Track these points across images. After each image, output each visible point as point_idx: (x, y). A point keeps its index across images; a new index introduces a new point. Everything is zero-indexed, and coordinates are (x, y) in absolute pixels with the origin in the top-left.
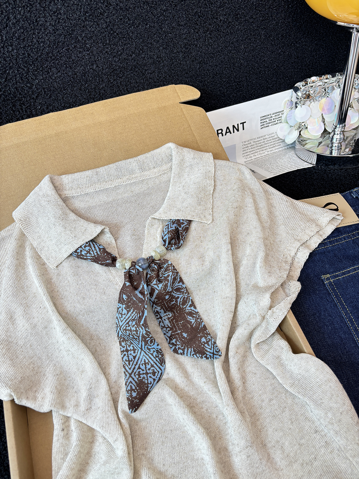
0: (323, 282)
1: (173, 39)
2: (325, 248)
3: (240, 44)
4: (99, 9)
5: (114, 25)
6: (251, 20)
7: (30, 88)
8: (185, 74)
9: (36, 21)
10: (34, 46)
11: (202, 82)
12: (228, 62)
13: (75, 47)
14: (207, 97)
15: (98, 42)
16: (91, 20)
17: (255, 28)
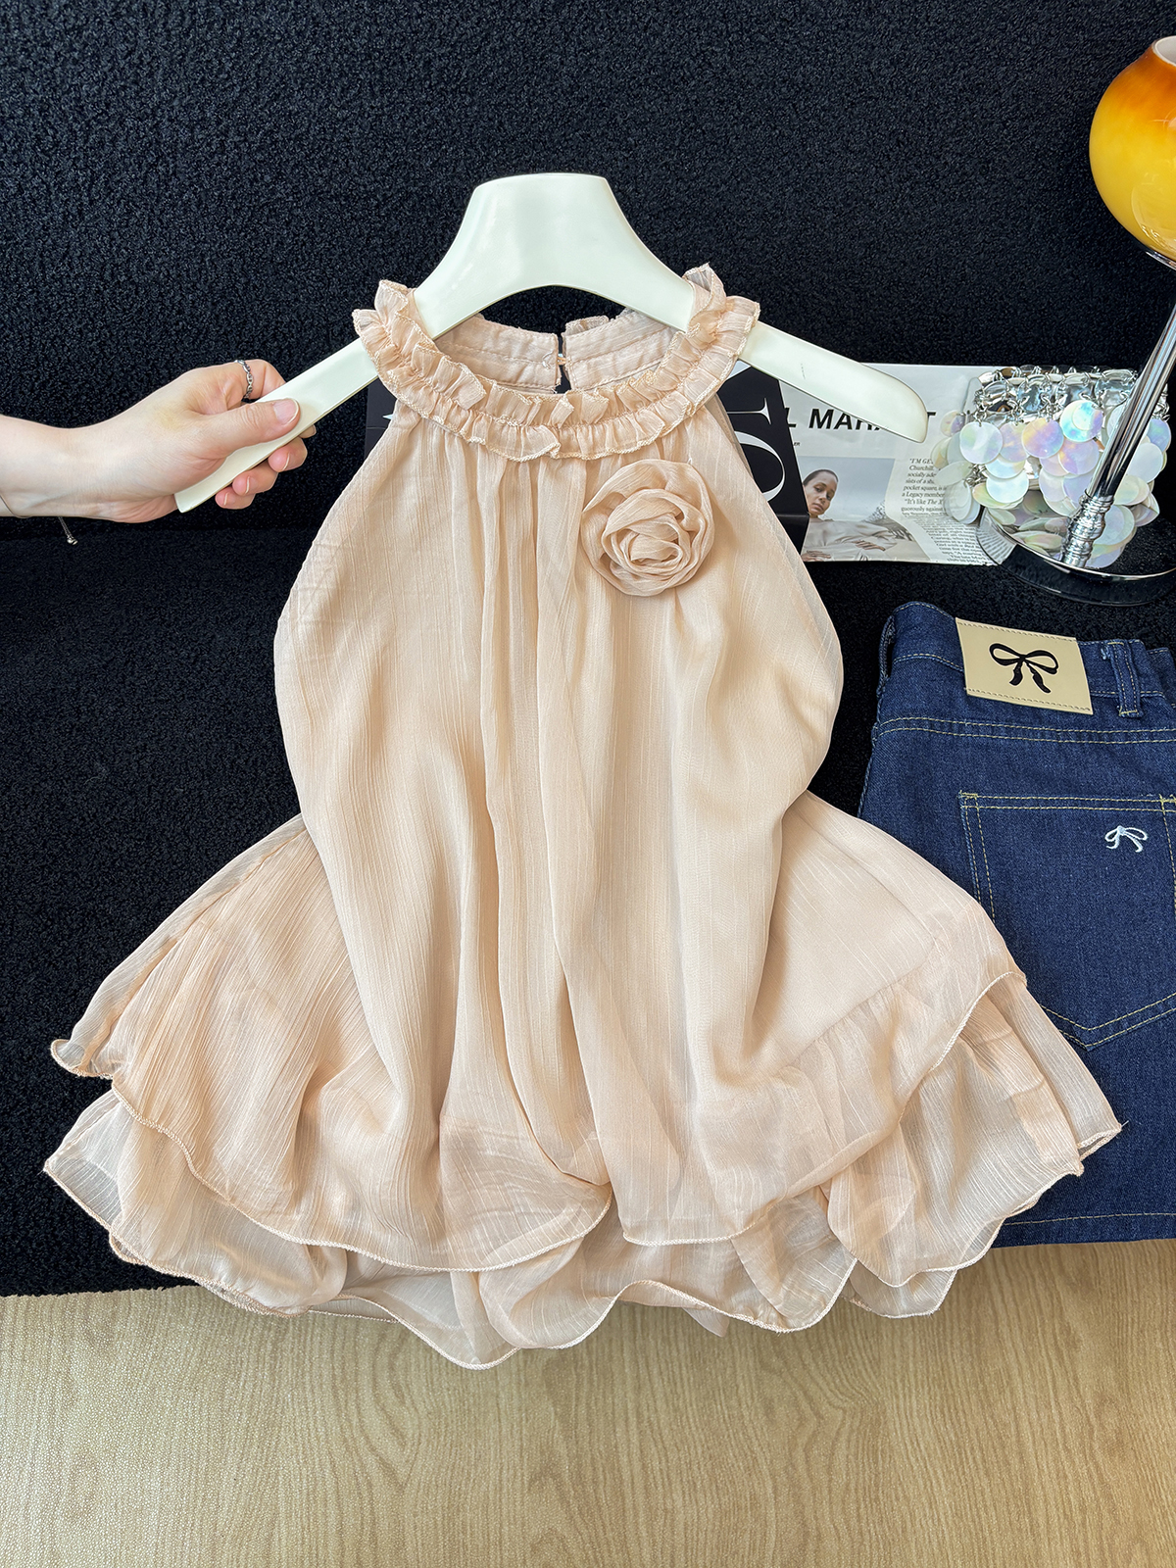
0: (959, 804)
1: (822, 176)
2: (993, 739)
3: (974, 229)
4: (682, 68)
5: (702, 111)
6: (1020, 182)
9: (541, 59)
10: (517, 108)
11: (859, 290)
12: (934, 262)
13: (603, 134)
14: (859, 330)
15: (654, 138)
16: (656, 88)
17: (1023, 203)
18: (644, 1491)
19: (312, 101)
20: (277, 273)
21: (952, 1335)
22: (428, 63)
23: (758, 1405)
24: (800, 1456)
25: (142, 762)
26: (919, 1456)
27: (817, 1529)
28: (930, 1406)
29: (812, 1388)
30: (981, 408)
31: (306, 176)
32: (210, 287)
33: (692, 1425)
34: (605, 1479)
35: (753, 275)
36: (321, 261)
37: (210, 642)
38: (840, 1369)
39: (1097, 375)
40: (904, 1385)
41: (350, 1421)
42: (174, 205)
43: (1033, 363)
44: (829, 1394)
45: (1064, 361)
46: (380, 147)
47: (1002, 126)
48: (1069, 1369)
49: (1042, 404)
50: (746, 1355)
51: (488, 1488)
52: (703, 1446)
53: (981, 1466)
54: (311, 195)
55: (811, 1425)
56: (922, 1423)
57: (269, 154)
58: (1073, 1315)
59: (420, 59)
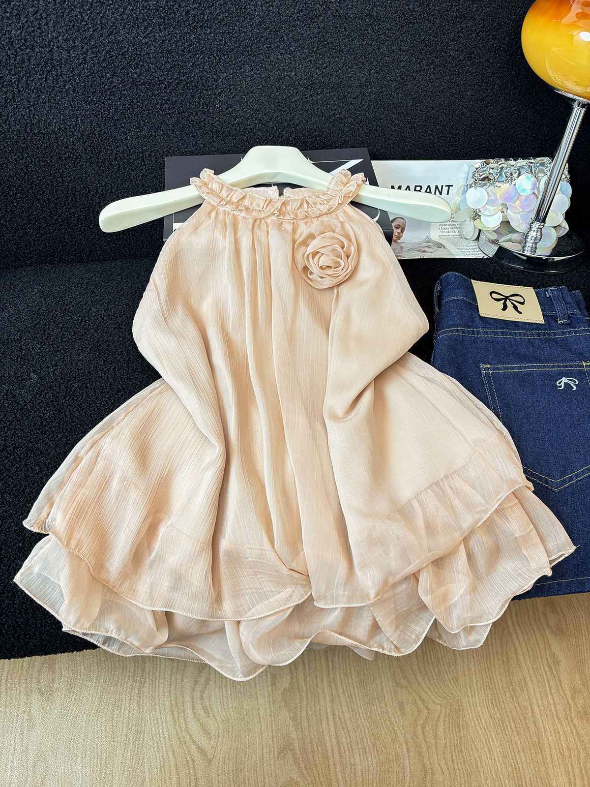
0: (480, 370)
1: (389, 64)
2: (495, 337)
3: (466, 89)
4: (315, 11)
5: (327, 33)
6: (487, 64)
7: (216, 81)
8: (392, 109)
9: (245, 8)
10: (233, 34)
11: (411, 123)
12: (447, 106)
14: (412, 143)
15: (304, 47)
16: (303, 21)
17: (490, 74)
18: (339, 755)
19: (129, 35)
20: (115, 125)
21: (494, 662)
22: (187, 13)
23: (396, 705)
24: (419, 731)
25: (56, 372)
26: (482, 727)
27: (431, 768)
28: (486, 700)
29: (424, 695)
30: (476, 180)
31: (128, 74)
32: (81, 134)
33: (362, 718)
34: (318, 750)
35: (357, 117)
36: (138, 118)
37: (89, 312)
38: (437, 684)
39: (533, 160)
40: (471, 690)
41: (181, 728)
42: (61, 92)
43: (500, 156)
44: (432, 697)
45: (516, 155)
46: (165, 57)
47: (477, 35)
48: (556, 676)
49: (506, 177)
50: (388, 679)
51: (256, 758)
52: (368, 729)
53: (514, 730)
54: (131, 83)
55: (425, 713)
56: (482, 709)
57: (109, 63)
58: (556, 648)
59: (183, 10)
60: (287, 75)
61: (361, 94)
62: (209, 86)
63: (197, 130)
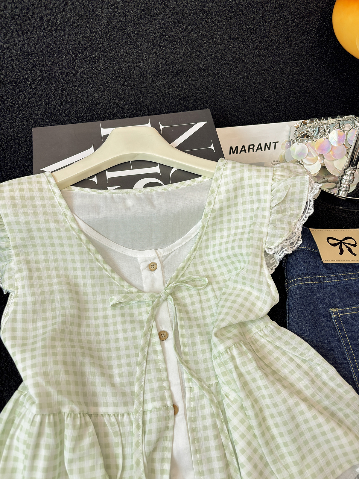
0: (330, 315)
1: (221, 51)
2: (338, 281)
3: (286, 66)
4: (156, 9)
5: (167, 28)
6: (301, 45)
7: (74, 75)
8: (227, 87)
9: (93, 11)
10: (86, 34)
12: (271, 81)
13: (125, 42)
14: (244, 112)
15: (148, 42)
16: (146, 19)
17: (304, 53)
22: (41, 19)
30: (297, 137)
35: (199, 95)
36: (9, 111)
39: (340, 119)
43: (314, 117)
45: (326, 115)
46: (26, 58)
47: (293, 22)
59: (37, 17)
60: (137, 66)
61: (200, 76)
62: (69, 80)
63: (64, 117)
